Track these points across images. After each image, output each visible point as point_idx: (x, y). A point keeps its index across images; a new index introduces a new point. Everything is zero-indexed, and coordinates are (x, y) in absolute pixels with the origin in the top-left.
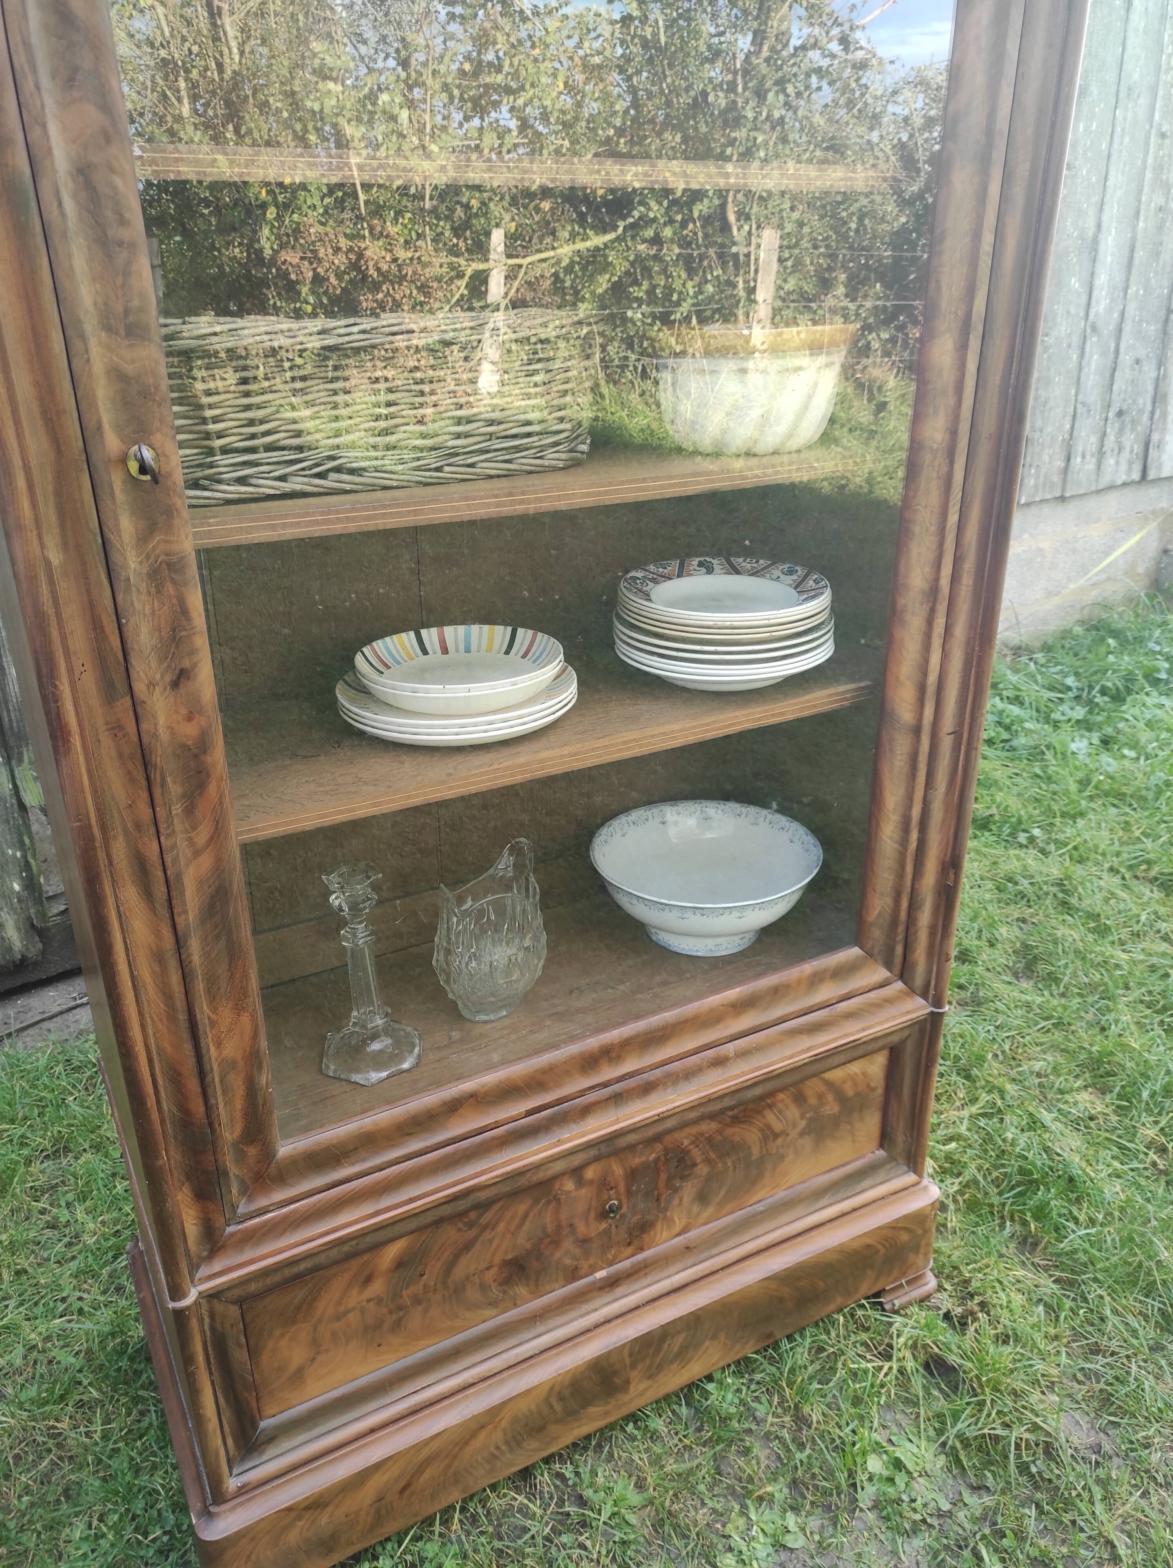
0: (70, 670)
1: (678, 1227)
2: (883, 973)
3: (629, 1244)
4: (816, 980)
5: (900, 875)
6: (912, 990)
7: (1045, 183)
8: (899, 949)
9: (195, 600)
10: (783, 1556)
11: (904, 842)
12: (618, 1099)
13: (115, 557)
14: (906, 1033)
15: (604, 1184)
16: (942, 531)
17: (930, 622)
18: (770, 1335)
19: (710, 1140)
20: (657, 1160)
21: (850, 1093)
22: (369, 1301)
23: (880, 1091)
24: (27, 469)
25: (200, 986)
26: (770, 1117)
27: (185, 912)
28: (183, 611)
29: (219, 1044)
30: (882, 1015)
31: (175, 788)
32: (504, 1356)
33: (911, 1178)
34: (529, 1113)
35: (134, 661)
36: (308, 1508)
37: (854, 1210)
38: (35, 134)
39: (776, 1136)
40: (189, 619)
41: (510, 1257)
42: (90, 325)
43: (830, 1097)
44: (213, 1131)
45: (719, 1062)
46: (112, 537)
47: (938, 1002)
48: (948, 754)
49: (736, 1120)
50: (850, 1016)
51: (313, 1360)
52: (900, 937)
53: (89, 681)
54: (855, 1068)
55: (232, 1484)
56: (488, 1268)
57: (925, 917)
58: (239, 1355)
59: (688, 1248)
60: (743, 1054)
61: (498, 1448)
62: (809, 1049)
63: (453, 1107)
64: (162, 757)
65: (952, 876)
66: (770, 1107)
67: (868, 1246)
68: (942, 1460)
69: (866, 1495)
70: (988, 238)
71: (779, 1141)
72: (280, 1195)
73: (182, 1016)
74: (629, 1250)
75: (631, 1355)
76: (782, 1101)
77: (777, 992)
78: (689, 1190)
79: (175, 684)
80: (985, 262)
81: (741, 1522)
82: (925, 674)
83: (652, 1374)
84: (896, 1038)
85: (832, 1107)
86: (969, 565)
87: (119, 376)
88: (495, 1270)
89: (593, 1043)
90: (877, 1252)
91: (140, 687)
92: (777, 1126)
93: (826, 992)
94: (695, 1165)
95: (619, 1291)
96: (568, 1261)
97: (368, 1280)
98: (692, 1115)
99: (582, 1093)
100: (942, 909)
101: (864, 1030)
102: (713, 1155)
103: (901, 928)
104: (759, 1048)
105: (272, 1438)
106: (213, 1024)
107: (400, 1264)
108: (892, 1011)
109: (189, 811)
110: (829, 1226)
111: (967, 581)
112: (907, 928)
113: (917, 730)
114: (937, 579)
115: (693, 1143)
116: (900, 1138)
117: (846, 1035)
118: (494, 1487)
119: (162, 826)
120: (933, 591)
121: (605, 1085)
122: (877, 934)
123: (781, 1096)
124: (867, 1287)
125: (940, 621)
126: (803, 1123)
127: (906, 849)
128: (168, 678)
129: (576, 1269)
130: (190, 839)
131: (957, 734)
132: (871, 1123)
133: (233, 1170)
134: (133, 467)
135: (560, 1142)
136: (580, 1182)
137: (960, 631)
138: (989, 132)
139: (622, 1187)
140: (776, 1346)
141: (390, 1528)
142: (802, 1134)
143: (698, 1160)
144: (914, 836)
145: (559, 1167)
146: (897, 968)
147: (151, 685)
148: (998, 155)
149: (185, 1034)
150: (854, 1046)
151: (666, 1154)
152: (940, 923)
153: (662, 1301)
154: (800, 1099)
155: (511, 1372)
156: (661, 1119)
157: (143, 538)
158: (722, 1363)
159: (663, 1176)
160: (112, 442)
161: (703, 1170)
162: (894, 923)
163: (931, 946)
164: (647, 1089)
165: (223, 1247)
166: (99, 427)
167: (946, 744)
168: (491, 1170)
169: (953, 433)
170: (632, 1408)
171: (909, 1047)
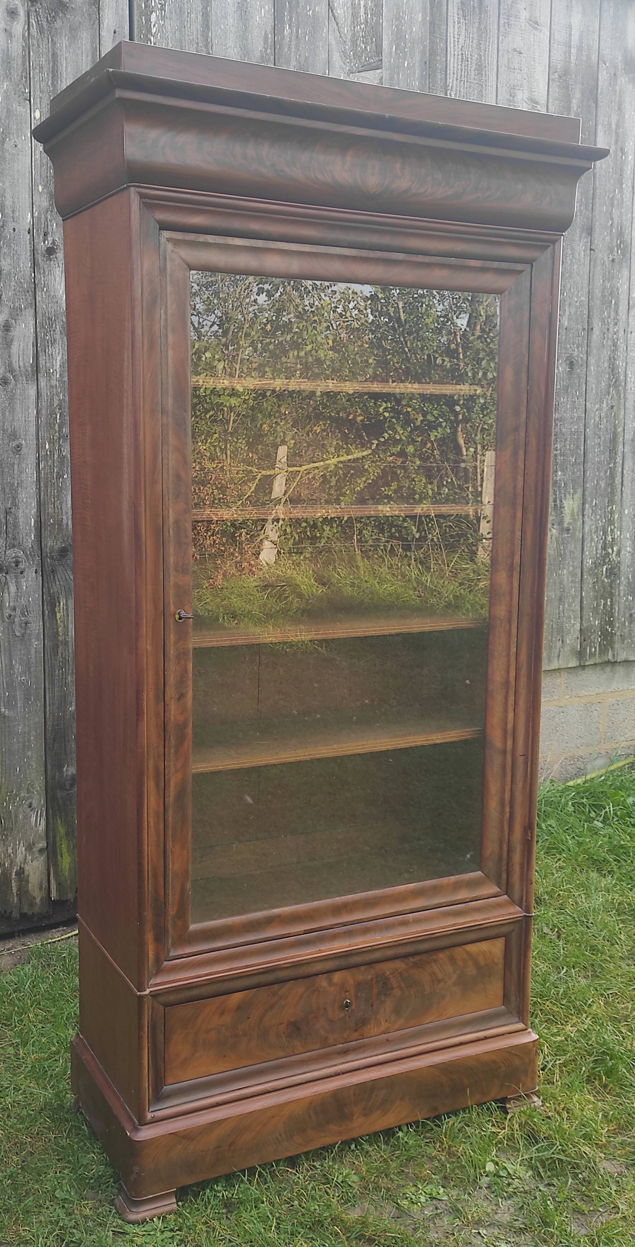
0: (147, 690)
1: (383, 1028)
2: (495, 889)
3: (356, 1031)
4: (457, 887)
5: (502, 831)
6: (513, 902)
7: (541, 511)
8: (504, 876)
9: (190, 666)
10: (434, 1202)
11: (502, 812)
12: (350, 934)
13: (167, 649)
14: (511, 927)
15: (343, 987)
16: (508, 655)
17: (506, 698)
18: (436, 1109)
19: (401, 974)
20: (372, 980)
21: (482, 963)
22: (222, 1026)
23: (501, 966)
24: (146, 617)
25: (170, 832)
26: (435, 968)
27: (169, 796)
28: (186, 670)
29: (173, 864)
30: (496, 913)
31: (173, 742)
32: (286, 1080)
33: (521, 1026)
34: (306, 932)
35: (167, 688)
36: (184, 1137)
37: (486, 1038)
38: (165, 512)
39: (439, 981)
40: (187, 674)
41: (292, 1020)
42: (172, 569)
43: (470, 963)
44: (165, 908)
45: (404, 923)
46: (167, 641)
47: (528, 910)
48: (522, 766)
49: (416, 965)
50: (478, 910)
51: (193, 1054)
52: (504, 868)
53: (151, 695)
54: (484, 946)
55: (149, 1116)
56: (281, 1024)
57: (517, 858)
58: (161, 1037)
59: (387, 1040)
60: (417, 921)
61: (280, 1135)
62: (454, 925)
63: (269, 922)
64: (171, 728)
65: (529, 834)
66: (435, 961)
67: (494, 1062)
68: (530, 1173)
69: (485, 1181)
70: (518, 534)
71: (441, 985)
72: (188, 950)
73: (162, 846)
74: (356, 1035)
75: (354, 1095)
76: (442, 959)
77: (436, 890)
78: (389, 1005)
79: (179, 699)
80: (518, 542)
81: (414, 1189)
82: (506, 724)
83: (366, 1113)
84: (505, 930)
85: (471, 971)
86: (524, 671)
87: (177, 586)
88: (284, 1026)
89: (339, 900)
90: (500, 1068)
91: (167, 699)
92: (440, 975)
93: (462, 895)
94: (393, 988)
95: (349, 1058)
96: (323, 1033)
97: (223, 1013)
98: (390, 953)
99: (331, 927)
100: (526, 853)
101: (485, 919)
102: (403, 985)
103: (504, 863)
104: (426, 920)
105: (169, 1096)
106: (172, 853)
107: (239, 1008)
108: (502, 912)
109: (176, 752)
110: (470, 1044)
111: (523, 680)
112: (508, 863)
113: (504, 752)
114: (508, 678)
115: (392, 974)
116: (513, 998)
117: (475, 921)
118: (277, 1162)
119: (166, 757)
120: (507, 683)
121: (345, 924)
122: (491, 865)
123: (441, 955)
124: (495, 1093)
125: (511, 698)
126: (455, 976)
127: (503, 816)
128: (177, 697)
129: (326, 1039)
130: (175, 765)
131: (525, 755)
132: (496, 987)
133: (171, 931)
134: (177, 616)
135: (320, 951)
136: (331, 983)
137: (522, 703)
138: (515, 494)
139: (353, 992)
140: (438, 1117)
141: (223, 1170)
142: (455, 984)
143: (395, 986)
144: (507, 809)
145: (319, 967)
146: (504, 887)
147: (171, 698)
148: (519, 501)
149: (162, 855)
150: (480, 928)
151: (377, 978)
152: (526, 861)
153: (373, 1068)
154: (452, 960)
155: (289, 1089)
156: (373, 949)
157: (176, 643)
158: (406, 1121)
159: (375, 991)
160: (172, 608)
161: (397, 993)
162: (500, 859)
163: (522, 875)
164: (366, 931)
165: (162, 971)
166: (169, 604)
167: (520, 760)
168: (285, 959)
169: (510, 612)
170: (355, 1135)
171: (514, 936)
